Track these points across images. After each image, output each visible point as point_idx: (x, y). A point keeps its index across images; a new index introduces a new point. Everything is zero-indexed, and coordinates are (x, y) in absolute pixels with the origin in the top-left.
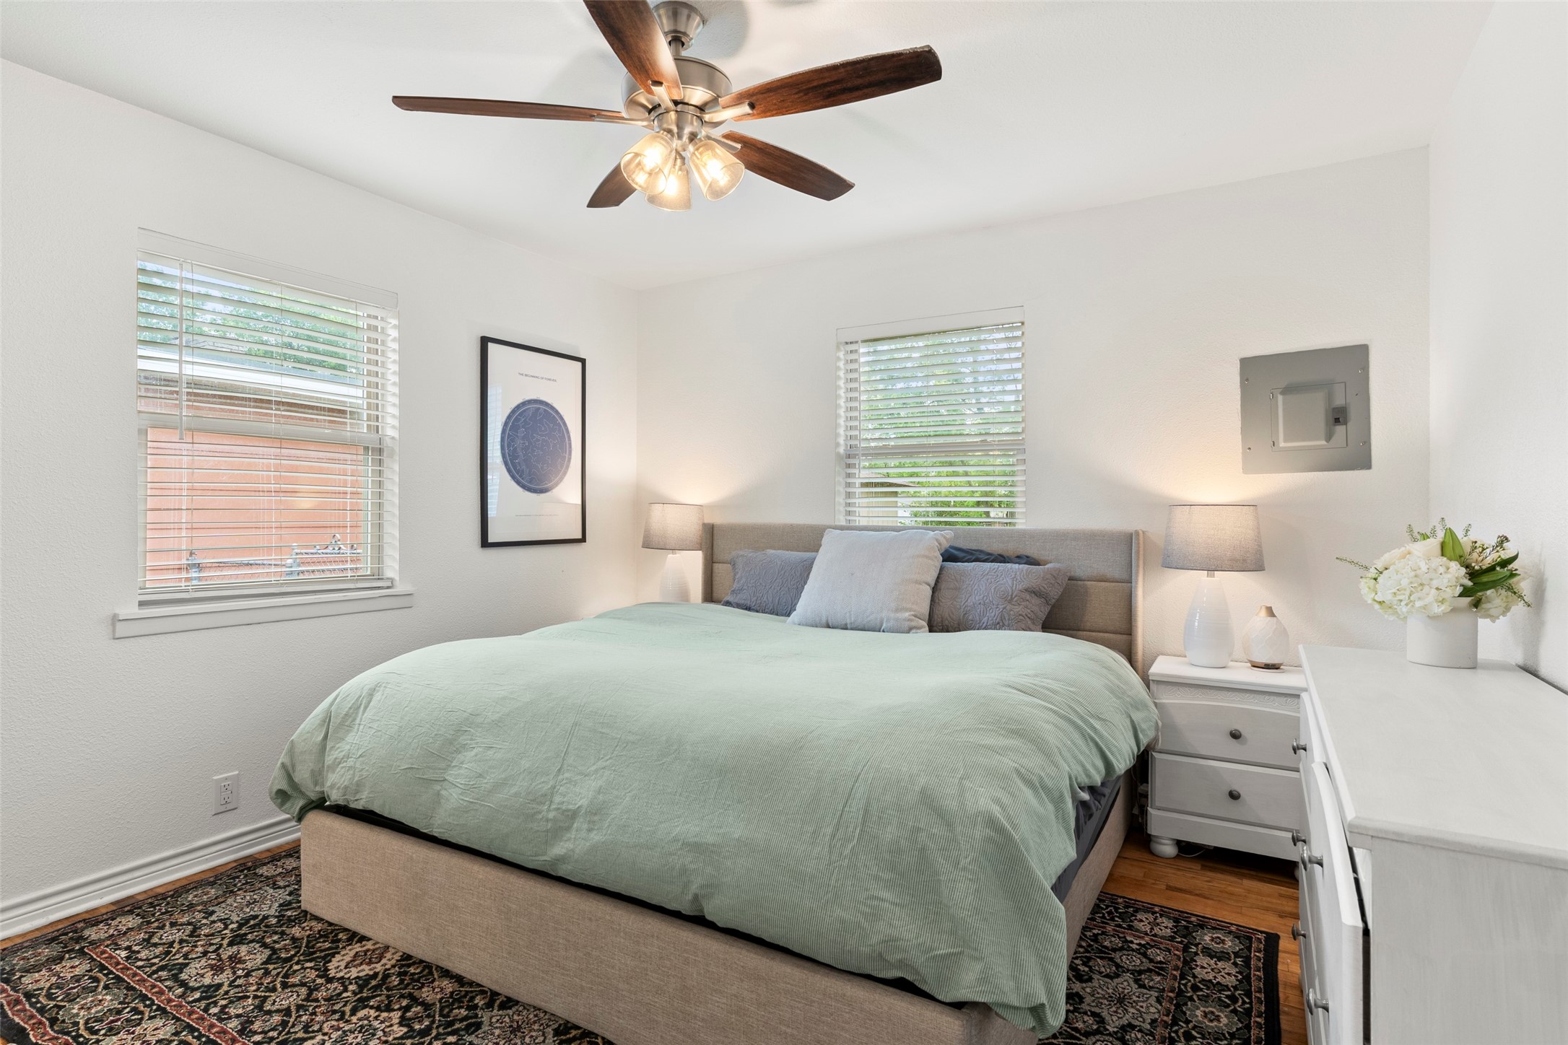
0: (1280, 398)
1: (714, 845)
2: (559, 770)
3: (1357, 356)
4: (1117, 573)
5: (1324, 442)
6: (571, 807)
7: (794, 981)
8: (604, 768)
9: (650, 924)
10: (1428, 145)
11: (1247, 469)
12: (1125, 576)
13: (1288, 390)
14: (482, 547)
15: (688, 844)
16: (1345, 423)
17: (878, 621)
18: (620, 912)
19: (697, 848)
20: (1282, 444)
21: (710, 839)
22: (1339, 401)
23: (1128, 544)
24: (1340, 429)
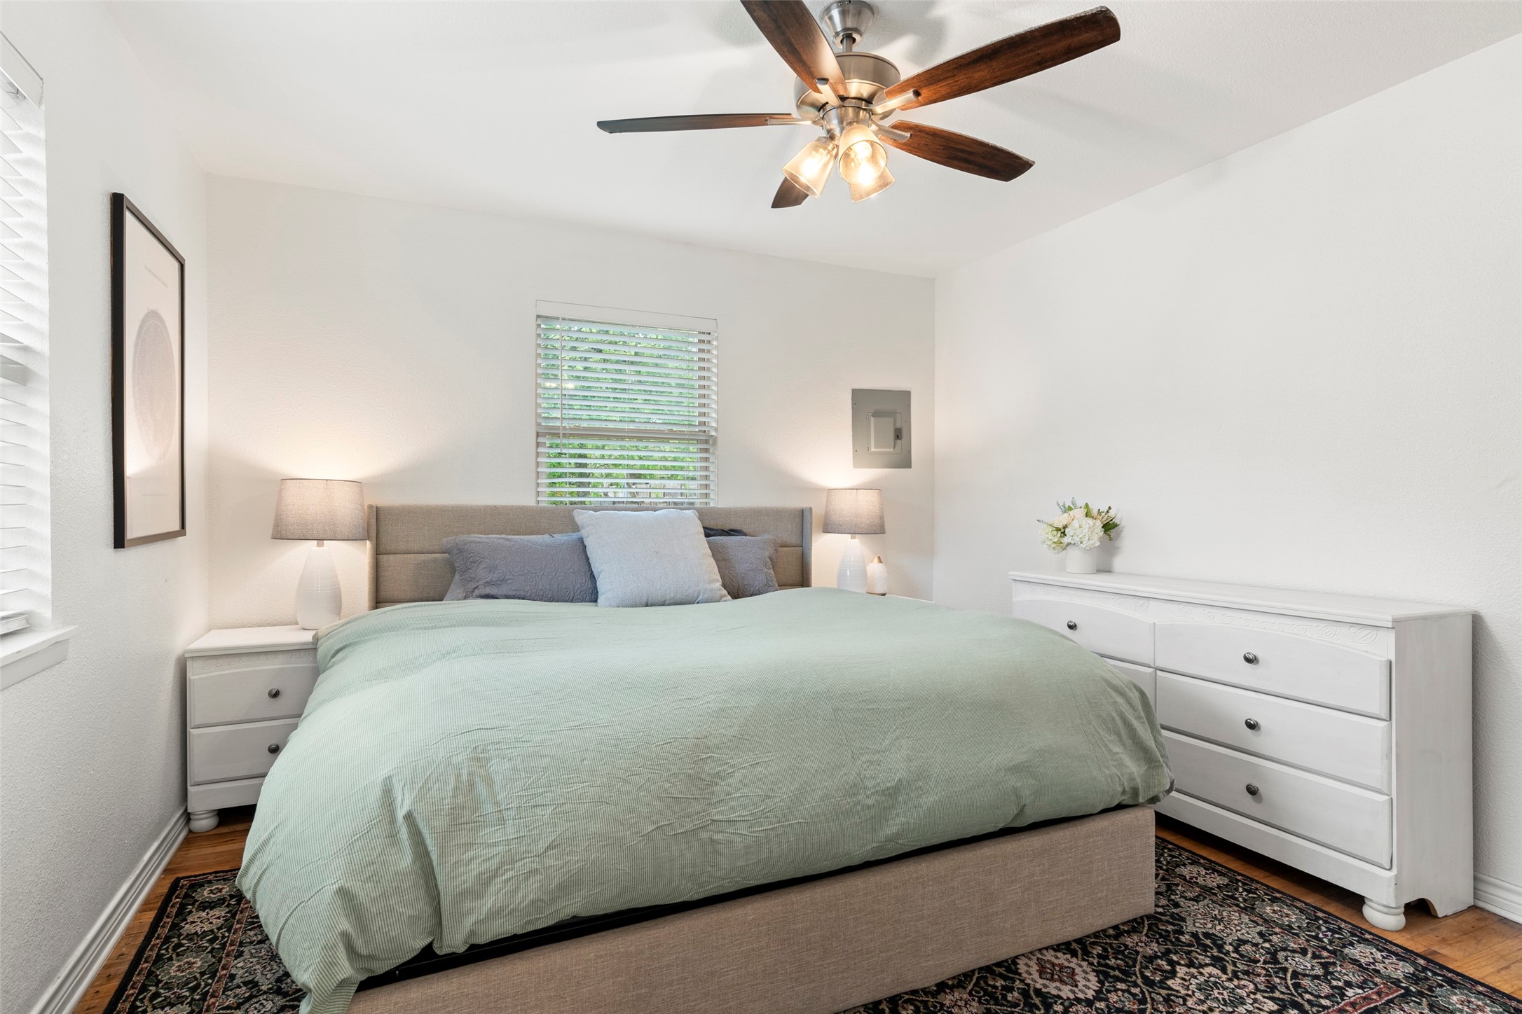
0: (872, 419)
1: (1027, 761)
2: (853, 757)
3: (905, 396)
4: (793, 539)
5: (892, 450)
6: (889, 784)
7: (1067, 839)
8: (897, 739)
9: (953, 860)
10: (934, 279)
11: (856, 466)
12: (799, 542)
13: (875, 415)
14: (115, 547)
15: (1009, 769)
16: (901, 439)
17: (696, 594)
18: (923, 865)
19: (1017, 769)
20: (873, 450)
21: (1023, 758)
22: (898, 425)
23: (802, 517)
24: (899, 442)
